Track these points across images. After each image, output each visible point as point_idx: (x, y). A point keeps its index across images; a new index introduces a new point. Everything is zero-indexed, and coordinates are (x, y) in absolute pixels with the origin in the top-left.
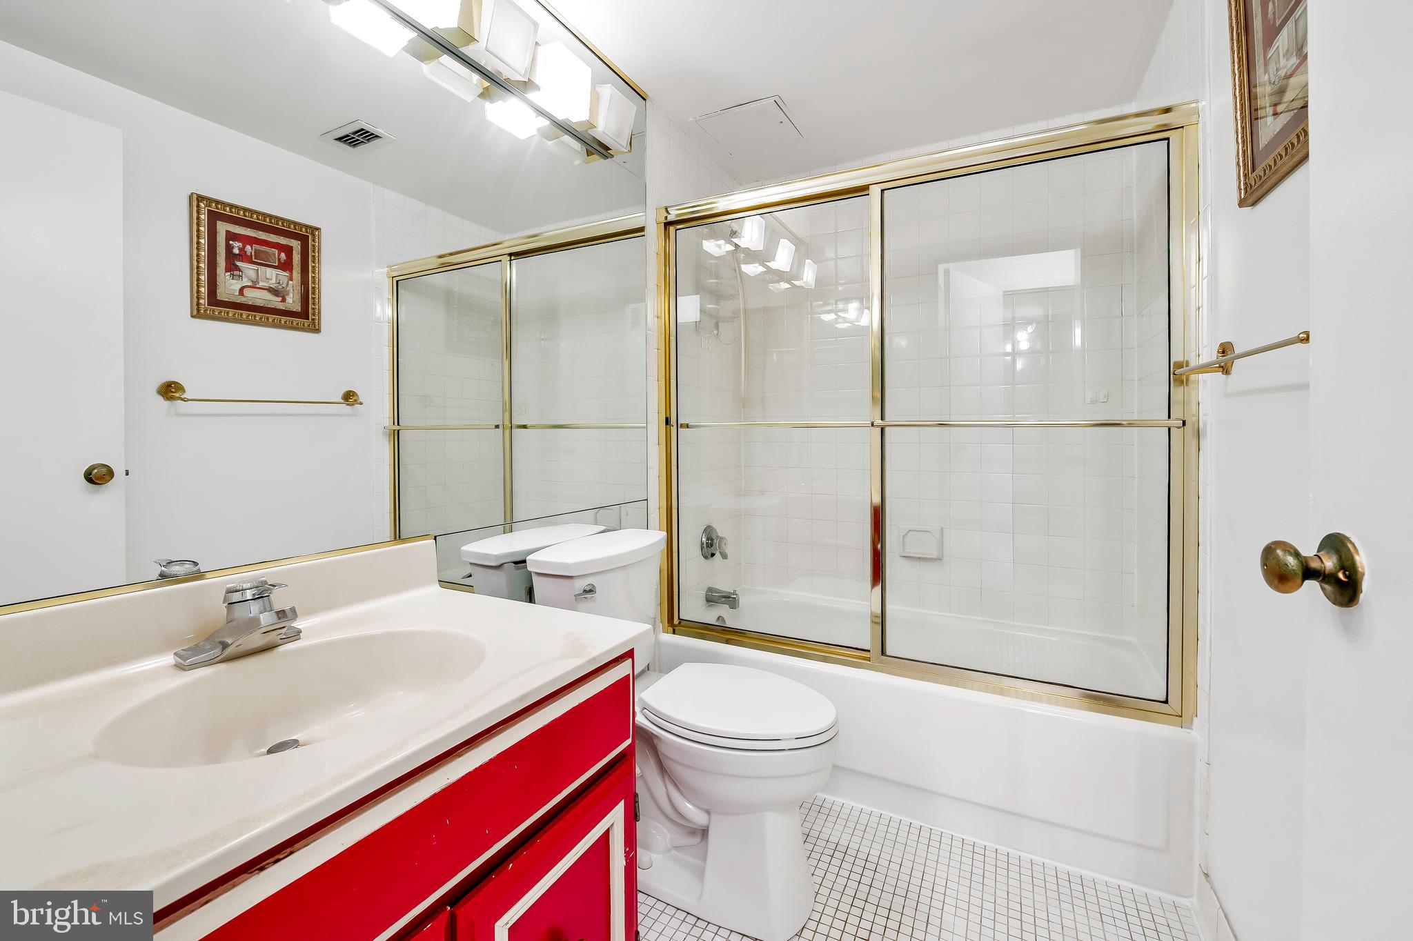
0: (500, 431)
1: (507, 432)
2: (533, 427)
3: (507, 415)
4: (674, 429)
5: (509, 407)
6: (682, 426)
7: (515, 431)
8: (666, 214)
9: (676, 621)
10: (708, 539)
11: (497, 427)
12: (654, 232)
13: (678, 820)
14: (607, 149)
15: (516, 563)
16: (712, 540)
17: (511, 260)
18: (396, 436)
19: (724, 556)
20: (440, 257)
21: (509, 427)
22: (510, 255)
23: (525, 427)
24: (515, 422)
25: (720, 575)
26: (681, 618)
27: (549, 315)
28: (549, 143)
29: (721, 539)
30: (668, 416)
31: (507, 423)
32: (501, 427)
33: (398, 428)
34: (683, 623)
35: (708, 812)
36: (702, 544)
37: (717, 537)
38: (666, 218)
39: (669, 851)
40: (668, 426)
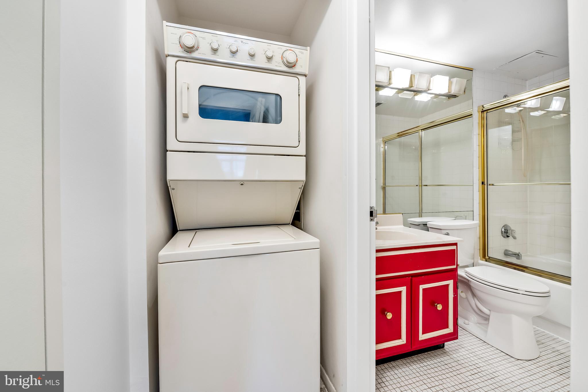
0: (418, 187)
1: (421, 187)
2: (429, 185)
3: (421, 181)
4: (486, 186)
5: (421, 179)
6: (490, 185)
7: (423, 187)
8: (483, 108)
9: (487, 257)
10: (505, 230)
11: (417, 186)
12: (476, 116)
13: (480, 313)
14: (456, 96)
15: (424, 225)
16: (507, 230)
17: (422, 131)
18: (384, 188)
19: (515, 238)
20: (398, 133)
21: (421, 185)
22: (422, 130)
23: (426, 185)
24: (423, 184)
25: (511, 245)
26: (489, 256)
27: (437, 144)
28: (435, 99)
29: (512, 230)
30: (483, 181)
31: (420, 184)
32: (418, 186)
33: (385, 186)
34: (490, 258)
35: (490, 311)
36: (502, 231)
37: (510, 229)
38: (483, 109)
39: (477, 324)
40: (483, 185)
